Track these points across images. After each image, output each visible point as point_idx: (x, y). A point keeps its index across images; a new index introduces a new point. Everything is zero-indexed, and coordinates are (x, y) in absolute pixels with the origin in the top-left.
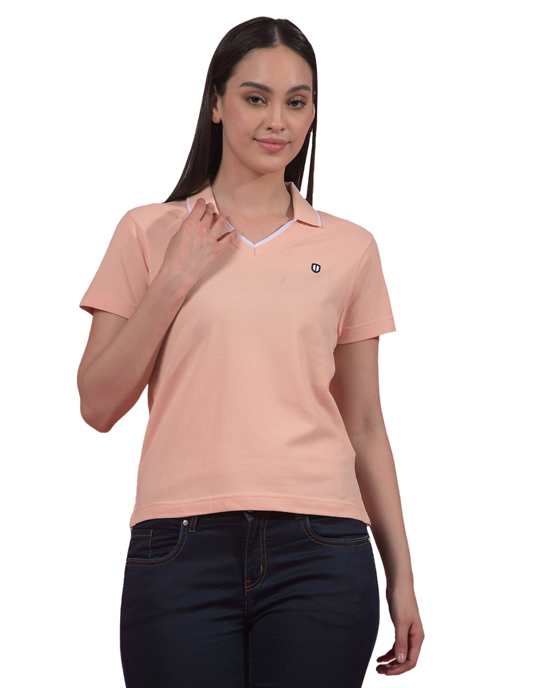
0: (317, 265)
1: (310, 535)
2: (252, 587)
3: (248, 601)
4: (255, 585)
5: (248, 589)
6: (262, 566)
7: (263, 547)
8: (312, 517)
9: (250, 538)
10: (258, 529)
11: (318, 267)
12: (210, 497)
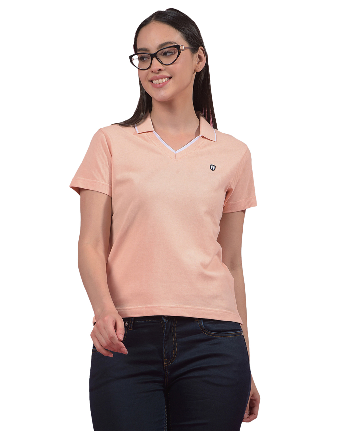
0: (213, 166)
1: (204, 331)
2: (168, 364)
3: (166, 373)
4: (170, 362)
5: (166, 365)
6: (174, 351)
7: (174, 338)
8: (205, 320)
9: (166, 333)
10: (171, 327)
11: (214, 167)
12: (144, 306)
